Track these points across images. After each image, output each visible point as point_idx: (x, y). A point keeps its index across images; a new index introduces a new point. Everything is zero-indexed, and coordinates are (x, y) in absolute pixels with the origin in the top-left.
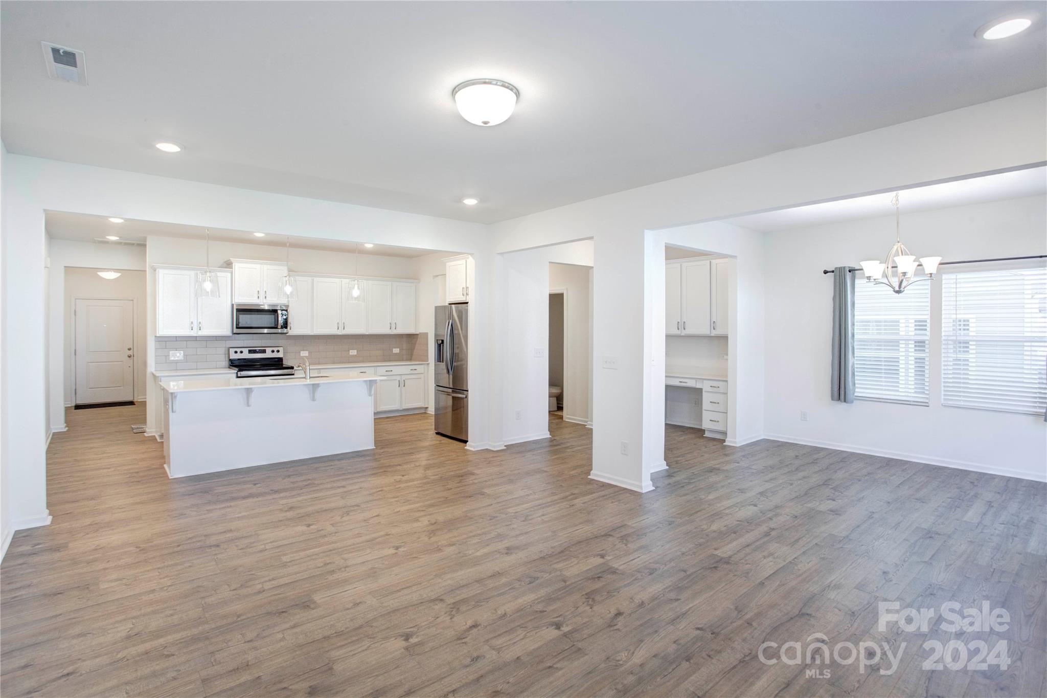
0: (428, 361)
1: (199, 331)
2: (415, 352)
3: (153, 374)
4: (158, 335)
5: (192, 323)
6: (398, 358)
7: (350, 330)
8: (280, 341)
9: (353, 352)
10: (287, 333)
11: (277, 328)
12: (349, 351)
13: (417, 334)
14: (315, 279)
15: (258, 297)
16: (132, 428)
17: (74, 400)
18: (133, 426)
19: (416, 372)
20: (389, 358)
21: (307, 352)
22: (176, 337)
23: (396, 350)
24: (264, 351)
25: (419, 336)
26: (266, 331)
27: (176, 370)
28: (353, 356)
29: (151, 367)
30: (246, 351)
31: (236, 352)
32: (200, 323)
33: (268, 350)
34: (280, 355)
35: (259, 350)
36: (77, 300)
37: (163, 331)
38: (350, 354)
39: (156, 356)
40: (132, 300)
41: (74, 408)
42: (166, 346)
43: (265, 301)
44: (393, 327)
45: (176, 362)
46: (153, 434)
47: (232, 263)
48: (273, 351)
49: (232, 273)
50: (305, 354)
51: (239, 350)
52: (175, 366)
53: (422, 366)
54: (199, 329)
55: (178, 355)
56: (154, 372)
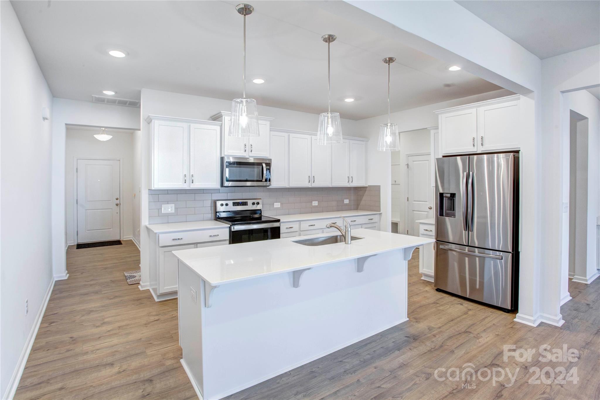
0: (380, 211)
1: (191, 184)
2: (362, 203)
3: (147, 228)
4: (153, 188)
5: (185, 176)
6: (348, 208)
7: (318, 184)
8: (259, 194)
9: (315, 203)
10: (269, 186)
11: (261, 181)
12: (312, 202)
13: (366, 187)
14: (291, 134)
15: (245, 151)
16: (125, 276)
17: (77, 241)
18: (126, 274)
19: (372, 221)
20: (341, 208)
21: (279, 204)
22: (168, 190)
23: (346, 201)
24: (245, 204)
25: (367, 189)
26: (249, 184)
27: (168, 223)
28: (315, 207)
29: (145, 221)
30: (230, 203)
31: (222, 205)
32: (192, 176)
33: (250, 202)
34: (259, 207)
35: (242, 202)
36: (78, 160)
37: (158, 184)
38: (313, 205)
39: (149, 209)
40: (119, 160)
41: (76, 247)
42: (158, 200)
43: (251, 154)
44: (351, 180)
45: (168, 215)
46: (148, 288)
47: (222, 116)
48: (253, 204)
49: (221, 126)
50: (277, 205)
51: (224, 202)
52: (167, 219)
53: (377, 216)
54: (191, 182)
55: (169, 209)
56: (148, 226)
